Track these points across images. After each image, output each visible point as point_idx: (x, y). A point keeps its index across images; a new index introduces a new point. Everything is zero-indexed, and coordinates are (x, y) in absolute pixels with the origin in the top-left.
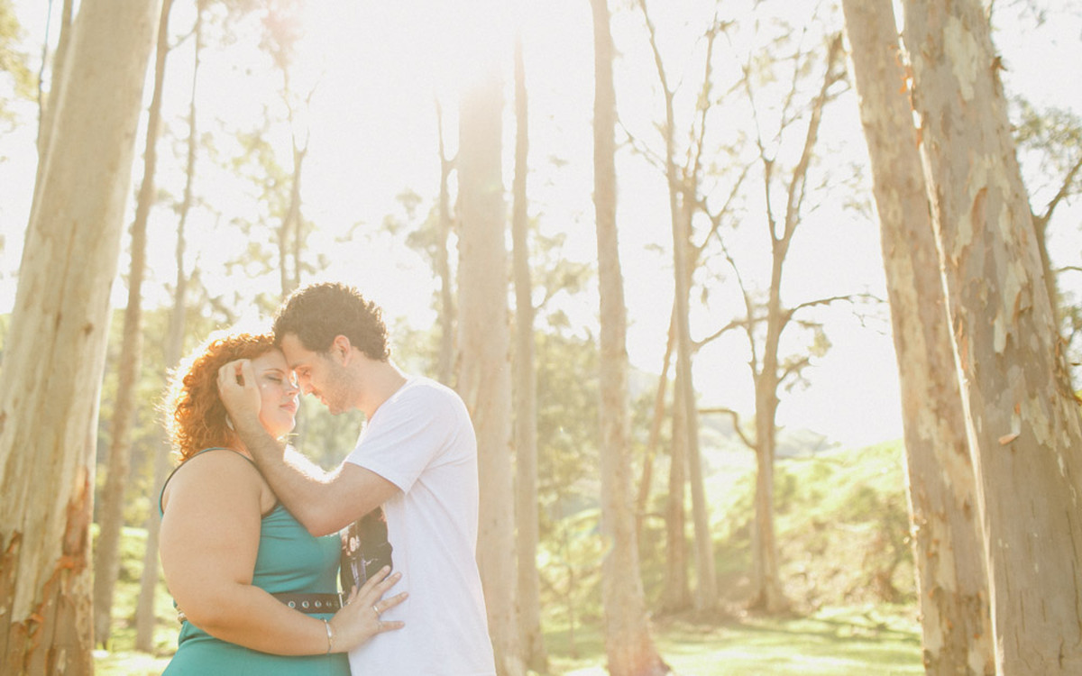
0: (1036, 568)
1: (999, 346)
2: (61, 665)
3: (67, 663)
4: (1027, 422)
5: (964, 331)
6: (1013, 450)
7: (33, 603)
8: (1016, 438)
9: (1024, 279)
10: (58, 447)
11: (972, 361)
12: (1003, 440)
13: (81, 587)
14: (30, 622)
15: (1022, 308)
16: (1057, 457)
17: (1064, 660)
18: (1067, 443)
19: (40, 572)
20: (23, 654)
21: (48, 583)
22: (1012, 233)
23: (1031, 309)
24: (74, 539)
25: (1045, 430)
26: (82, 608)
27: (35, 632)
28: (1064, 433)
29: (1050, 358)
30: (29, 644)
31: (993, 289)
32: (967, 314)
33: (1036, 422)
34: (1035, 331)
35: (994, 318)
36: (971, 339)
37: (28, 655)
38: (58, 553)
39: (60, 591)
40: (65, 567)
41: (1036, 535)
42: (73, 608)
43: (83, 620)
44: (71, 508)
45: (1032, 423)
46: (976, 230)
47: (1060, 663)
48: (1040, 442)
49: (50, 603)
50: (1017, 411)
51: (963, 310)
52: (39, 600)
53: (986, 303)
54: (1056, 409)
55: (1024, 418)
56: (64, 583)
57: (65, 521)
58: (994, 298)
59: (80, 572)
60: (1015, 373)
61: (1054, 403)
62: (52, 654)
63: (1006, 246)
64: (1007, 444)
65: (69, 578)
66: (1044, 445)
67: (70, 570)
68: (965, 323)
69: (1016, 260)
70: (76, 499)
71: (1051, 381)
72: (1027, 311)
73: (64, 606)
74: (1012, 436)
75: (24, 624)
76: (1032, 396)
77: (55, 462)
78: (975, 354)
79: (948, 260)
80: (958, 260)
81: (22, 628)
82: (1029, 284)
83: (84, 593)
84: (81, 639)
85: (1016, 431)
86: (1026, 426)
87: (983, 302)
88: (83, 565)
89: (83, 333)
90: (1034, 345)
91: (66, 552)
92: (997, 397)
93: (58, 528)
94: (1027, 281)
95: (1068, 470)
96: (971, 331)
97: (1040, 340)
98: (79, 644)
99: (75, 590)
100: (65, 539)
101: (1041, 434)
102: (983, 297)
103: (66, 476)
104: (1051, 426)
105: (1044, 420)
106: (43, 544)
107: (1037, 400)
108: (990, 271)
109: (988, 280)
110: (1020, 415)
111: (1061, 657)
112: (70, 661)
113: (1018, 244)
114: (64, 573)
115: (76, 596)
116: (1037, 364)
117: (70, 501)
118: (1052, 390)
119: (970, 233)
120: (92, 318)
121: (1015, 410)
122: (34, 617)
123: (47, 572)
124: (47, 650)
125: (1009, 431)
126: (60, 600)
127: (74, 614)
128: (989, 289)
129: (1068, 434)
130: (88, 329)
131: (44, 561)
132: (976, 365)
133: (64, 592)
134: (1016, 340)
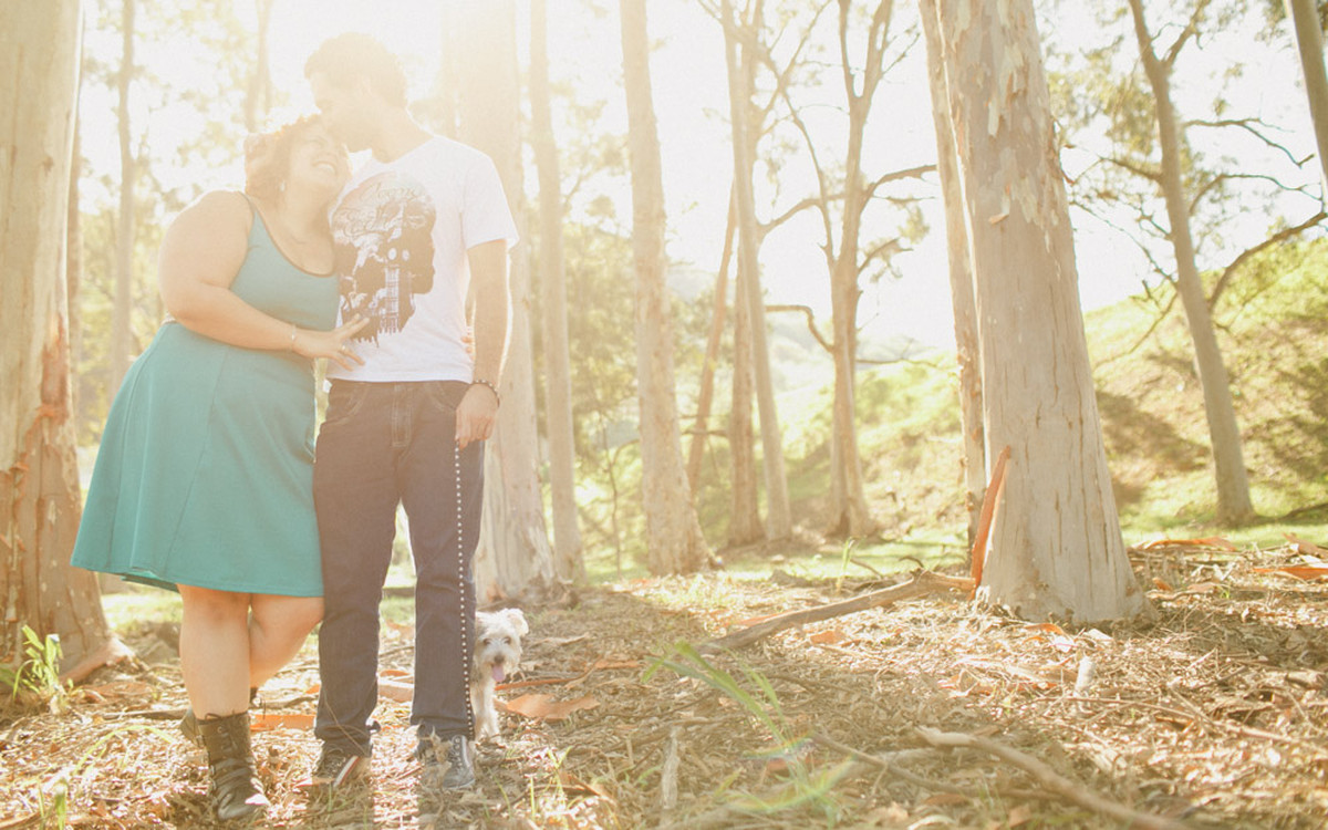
0: (1020, 340)
1: (993, 129)
2: (51, 517)
3: (57, 515)
4: (1017, 201)
5: (961, 116)
6: (1003, 230)
7: (16, 452)
8: (1006, 217)
9: (1020, 62)
10: (27, 291)
11: (968, 146)
12: (992, 220)
13: (64, 437)
14: (15, 470)
15: (1015, 90)
16: (1044, 234)
17: (1040, 421)
18: (1055, 222)
19: (20, 421)
20: (11, 503)
21: (29, 432)
22: (1010, 16)
23: (1025, 92)
24: (53, 388)
25: (1033, 210)
26: (68, 460)
27: (21, 482)
28: (1053, 212)
29: (1043, 141)
30: (17, 494)
31: (989, 74)
32: (964, 100)
33: (1025, 200)
34: (1029, 114)
35: (988, 98)
36: (967, 124)
37: (16, 504)
38: (37, 402)
39: (43, 440)
40: (46, 415)
41: (1021, 309)
42: (58, 456)
43: (70, 471)
44: (46, 355)
45: (1021, 203)
46: (974, 15)
47: (1037, 423)
48: (1028, 220)
49: (34, 453)
50: (1008, 191)
51: (961, 96)
52: (22, 449)
53: (982, 87)
54: (1046, 189)
55: (1013, 198)
56: (46, 433)
57: (41, 368)
58: (989, 81)
59: (62, 423)
60: (1007, 156)
61: (1044, 183)
62: (41, 505)
63: (1003, 30)
64: (996, 223)
65: (50, 427)
66: (1032, 222)
67: (51, 419)
68: (962, 110)
69: (1013, 43)
70: (50, 345)
71: (1043, 162)
72: (1021, 93)
73: (48, 456)
74: (1003, 215)
75: (9, 473)
76: (1023, 177)
77: (25, 306)
78: (971, 138)
79: (948, 46)
80: (956, 45)
81: (6, 475)
82: (1024, 68)
83: (69, 444)
84: (70, 490)
85: (1006, 211)
86: (1016, 206)
87: (978, 86)
88: (65, 416)
89: (42, 167)
90: (1026, 125)
91: (45, 400)
92: (990, 179)
93: (35, 376)
94: (1022, 64)
95: (1054, 247)
96: (968, 116)
97: (1034, 123)
98: (68, 495)
99: (58, 440)
100: (43, 388)
101: (1030, 212)
102: (979, 81)
103: (39, 321)
104: (1040, 205)
105: (1033, 199)
106: (20, 391)
107: (1027, 180)
108: (987, 55)
109: (984, 64)
110: (1010, 195)
111: (1038, 419)
112: (60, 512)
113: (1016, 27)
114: (46, 422)
115: (60, 446)
116: (1029, 146)
117: (45, 347)
118: (1043, 169)
119: (969, 17)
120: (51, 152)
121: (1006, 191)
122: (18, 465)
123: (27, 423)
124: (35, 500)
125: (1000, 211)
126: (45, 450)
127: (60, 466)
128: (985, 74)
129: (1056, 214)
130: (48, 164)
131: (22, 410)
132: (971, 149)
133: (47, 442)
134: (1009, 123)
